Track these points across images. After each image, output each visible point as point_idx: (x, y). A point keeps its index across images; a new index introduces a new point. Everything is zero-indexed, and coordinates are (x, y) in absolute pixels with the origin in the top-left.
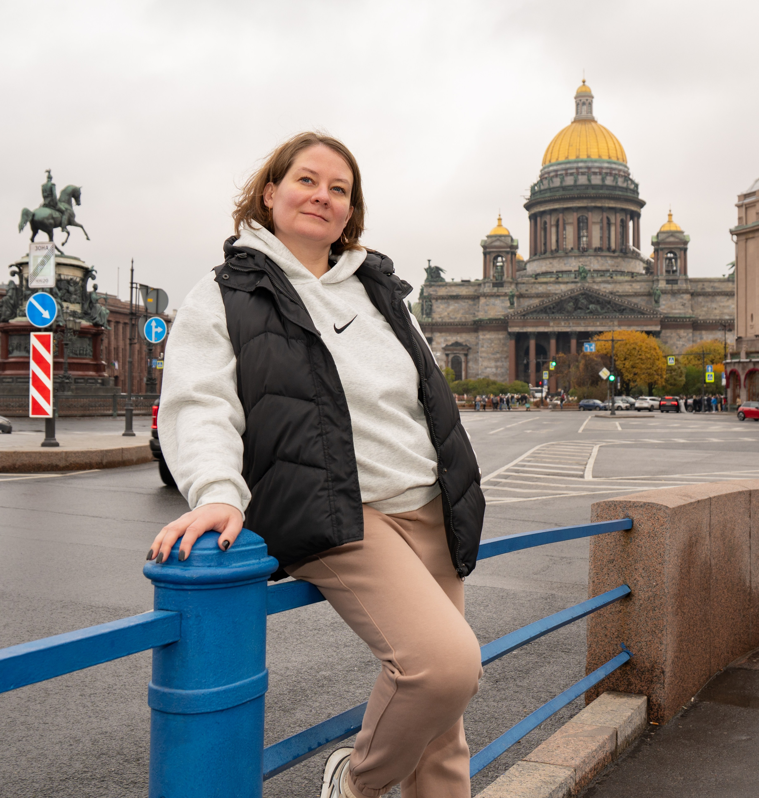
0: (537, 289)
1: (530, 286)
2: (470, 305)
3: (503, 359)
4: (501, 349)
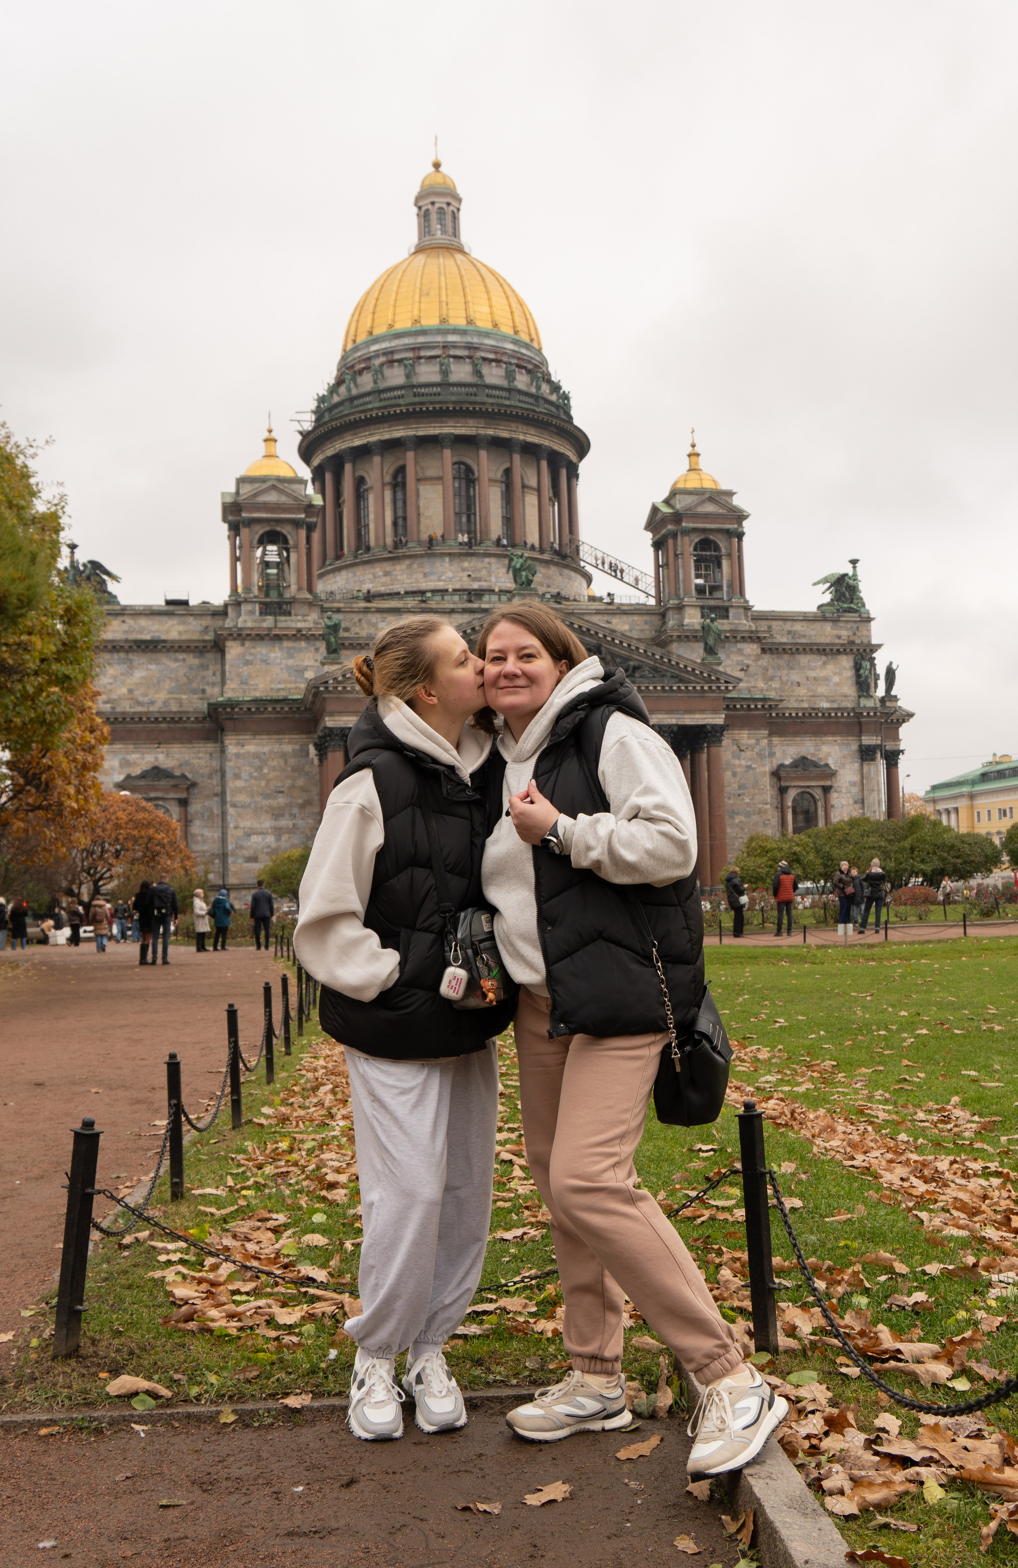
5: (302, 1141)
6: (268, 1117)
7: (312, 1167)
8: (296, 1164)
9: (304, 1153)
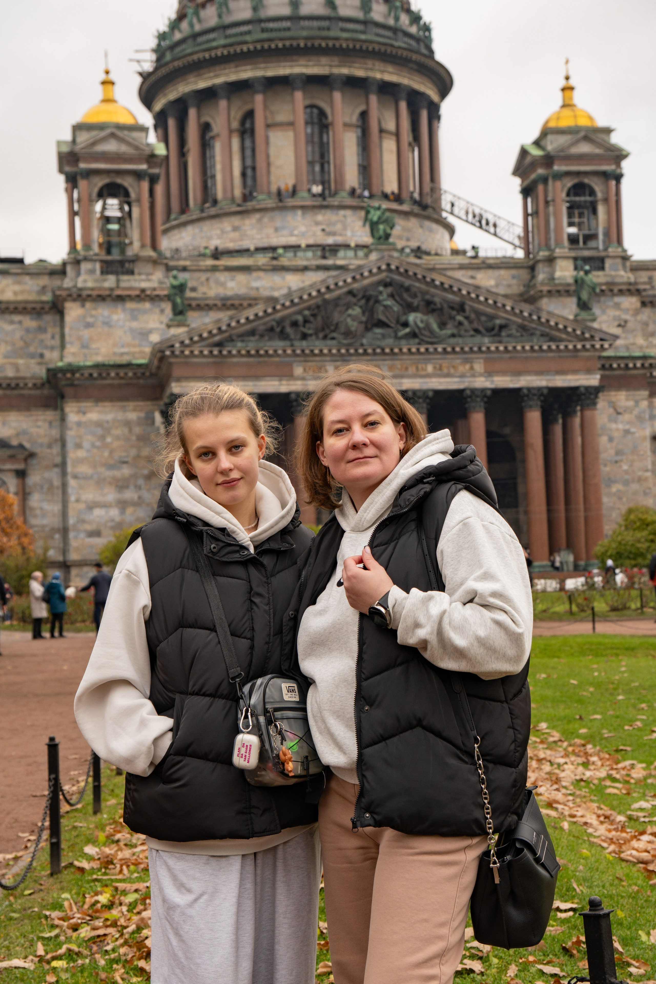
0: (223, 285)
1: (203, 276)
2: (28, 330)
3: (141, 482)
4: (133, 452)
5: (125, 893)
6: (90, 858)
7: (133, 927)
8: (114, 924)
9: (124, 909)
